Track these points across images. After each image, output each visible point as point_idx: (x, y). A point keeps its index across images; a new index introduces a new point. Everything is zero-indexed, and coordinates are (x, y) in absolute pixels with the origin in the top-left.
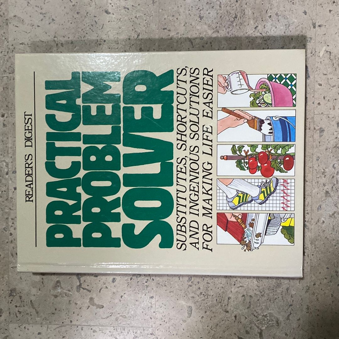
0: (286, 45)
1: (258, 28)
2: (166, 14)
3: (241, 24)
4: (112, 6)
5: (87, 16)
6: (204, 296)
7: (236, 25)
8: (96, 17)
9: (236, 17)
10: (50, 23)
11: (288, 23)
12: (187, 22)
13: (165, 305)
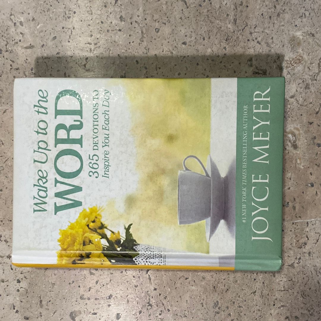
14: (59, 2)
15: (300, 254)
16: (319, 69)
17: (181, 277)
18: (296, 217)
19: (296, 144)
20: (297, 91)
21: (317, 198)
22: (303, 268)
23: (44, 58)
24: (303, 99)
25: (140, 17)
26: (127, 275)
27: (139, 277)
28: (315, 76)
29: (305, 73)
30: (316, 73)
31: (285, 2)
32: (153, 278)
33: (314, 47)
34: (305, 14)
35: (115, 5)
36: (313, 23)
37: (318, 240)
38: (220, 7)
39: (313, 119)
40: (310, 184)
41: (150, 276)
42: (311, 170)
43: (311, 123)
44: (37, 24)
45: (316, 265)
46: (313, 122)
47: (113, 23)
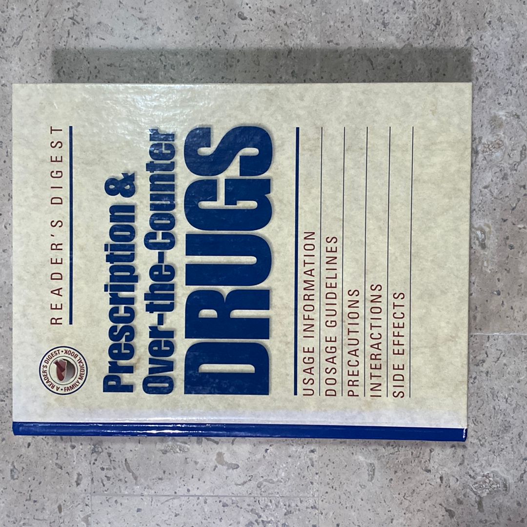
0: (514, 66)
1: (472, 40)
2: (332, 19)
3: (446, 34)
4: (250, 7)
5: (211, 22)
6: (393, 448)
7: (439, 35)
8: (225, 24)
9: (438, 24)
10: (153, 34)
11: (516, 32)
12: (364, 32)
13: (333, 463)
15: (476, 372)
16: (521, 158)
18: (476, 329)
19: (485, 244)
20: (492, 181)
25: (316, 75)
28: (515, 165)
34: (511, 90)
38: (412, 72)
39: (508, 216)
42: (499, 275)
43: (505, 221)
46: (507, 220)
47: (284, 78)
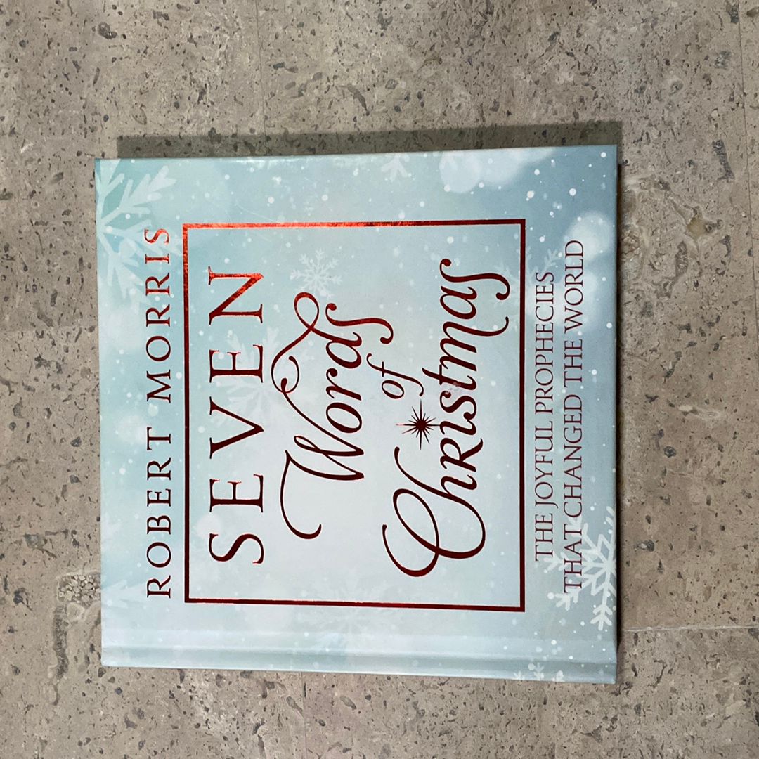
14: (70, 94)
17: (333, 746)
21: (660, 578)
22: (622, 742)
23: (34, 223)
24: (635, 340)
26: (209, 733)
27: (237, 740)
29: (641, 277)
30: (669, 279)
31: (600, 104)
32: (268, 744)
33: (668, 215)
35: (199, 103)
36: (667, 158)
37: (661, 677)
40: (646, 544)
41: (263, 740)
44: (20, 145)
45: (653, 737)
